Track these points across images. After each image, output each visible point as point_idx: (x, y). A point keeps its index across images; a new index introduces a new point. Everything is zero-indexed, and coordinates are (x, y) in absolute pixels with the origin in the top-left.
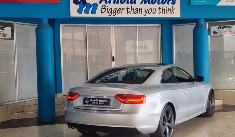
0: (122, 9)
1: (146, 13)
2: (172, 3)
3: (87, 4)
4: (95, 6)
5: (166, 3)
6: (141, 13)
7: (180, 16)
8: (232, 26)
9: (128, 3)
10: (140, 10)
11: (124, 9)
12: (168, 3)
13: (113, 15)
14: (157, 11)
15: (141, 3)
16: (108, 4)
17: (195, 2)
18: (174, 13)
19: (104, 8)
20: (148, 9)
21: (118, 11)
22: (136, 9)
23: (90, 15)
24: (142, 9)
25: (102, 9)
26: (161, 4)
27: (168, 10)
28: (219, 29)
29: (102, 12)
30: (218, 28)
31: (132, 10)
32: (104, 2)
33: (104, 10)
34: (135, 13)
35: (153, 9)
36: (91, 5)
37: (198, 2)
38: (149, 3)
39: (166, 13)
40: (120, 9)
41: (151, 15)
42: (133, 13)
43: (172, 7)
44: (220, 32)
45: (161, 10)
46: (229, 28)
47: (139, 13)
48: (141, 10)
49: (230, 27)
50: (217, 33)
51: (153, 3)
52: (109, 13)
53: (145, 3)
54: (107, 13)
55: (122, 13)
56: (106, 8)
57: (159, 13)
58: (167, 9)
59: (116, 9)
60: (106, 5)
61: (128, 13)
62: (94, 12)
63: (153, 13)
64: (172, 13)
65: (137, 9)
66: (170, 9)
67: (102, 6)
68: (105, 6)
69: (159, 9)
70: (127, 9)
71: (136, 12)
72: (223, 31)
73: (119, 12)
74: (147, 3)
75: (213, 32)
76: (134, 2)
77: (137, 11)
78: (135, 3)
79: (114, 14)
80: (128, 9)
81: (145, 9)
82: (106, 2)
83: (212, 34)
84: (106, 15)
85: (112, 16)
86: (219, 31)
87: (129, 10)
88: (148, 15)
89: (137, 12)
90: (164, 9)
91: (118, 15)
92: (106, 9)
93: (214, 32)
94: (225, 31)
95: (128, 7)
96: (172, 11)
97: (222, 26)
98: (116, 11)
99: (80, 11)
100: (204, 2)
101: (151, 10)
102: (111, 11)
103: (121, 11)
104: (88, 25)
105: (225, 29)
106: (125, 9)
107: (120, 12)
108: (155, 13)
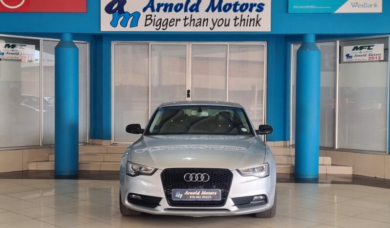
0: (177, 20)
1: (214, 25)
2: (257, 10)
3: (124, 12)
4: (137, 15)
5: (248, 10)
6: (207, 26)
7: (270, 30)
8: (373, 46)
9: (186, 11)
10: (204, 20)
11: (180, 20)
12: (251, 10)
13: (163, 29)
14: (232, 22)
15: (207, 10)
16: (156, 13)
17: (295, 7)
18: (260, 26)
19: (150, 19)
20: (217, 19)
21: (170, 22)
22: (198, 20)
23: (128, 29)
24: (207, 19)
25: (147, 20)
26: (239, 11)
27: (251, 20)
28: (355, 51)
29: (147, 24)
30: (353, 50)
31: (193, 21)
32: (149, 9)
33: (150, 21)
34: (196, 26)
35: (226, 19)
36: (130, 15)
37: (301, 7)
38: (220, 10)
39: (247, 26)
40: (173, 20)
41: (223, 29)
42: (194, 26)
43: (258, 15)
44: (356, 55)
45: (238, 21)
46: (369, 49)
47: (203, 26)
48: (206, 22)
49: (371, 48)
50: (352, 56)
51: (225, 11)
52: (157, 26)
53: (213, 10)
54: (154, 25)
55: (176, 26)
56: (153, 18)
57: (235, 26)
58: (248, 19)
59: (167, 19)
60: (153, 14)
61: (185, 26)
62: (134, 24)
63: (225, 26)
64: (256, 26)
65: (201, 19)
66: (254, 19)
67: (147, 16)
68: (151, 15)
69: (236, 19)
70: (184, 19)
71: (197, 24)
72: (360, 54)
73: (171, 24)
74: (217, 10)
75: (346, 56)
76: (195, 9)
77: (200, 22)
78: (197, 10)
79: (164, 27)
80: (186, 19)
81: (212, 19)
82: (153, 10)
83: (345, 59)
84: (152, 29)
85: (161, 30)
86: (354, 54)
87: (188, 21)
88: (217, 29)
89: (200, 25)
90: (244, 20)
91: (169, 29)
92: (152, 20)
93: (348, 56)
94: (362, 54)
95: (186, 17)
96: (257, 22)
97: (359, 46)
98: (167, 23)
99: (114, 24)
100: (312, 7)
101: (221, 21)
102: (160, 23)
103: (175, 22)
104: (151, 43)
105: (363, 50)
106: (182, 20)
107: (174, 24)
108: (228, 25)
